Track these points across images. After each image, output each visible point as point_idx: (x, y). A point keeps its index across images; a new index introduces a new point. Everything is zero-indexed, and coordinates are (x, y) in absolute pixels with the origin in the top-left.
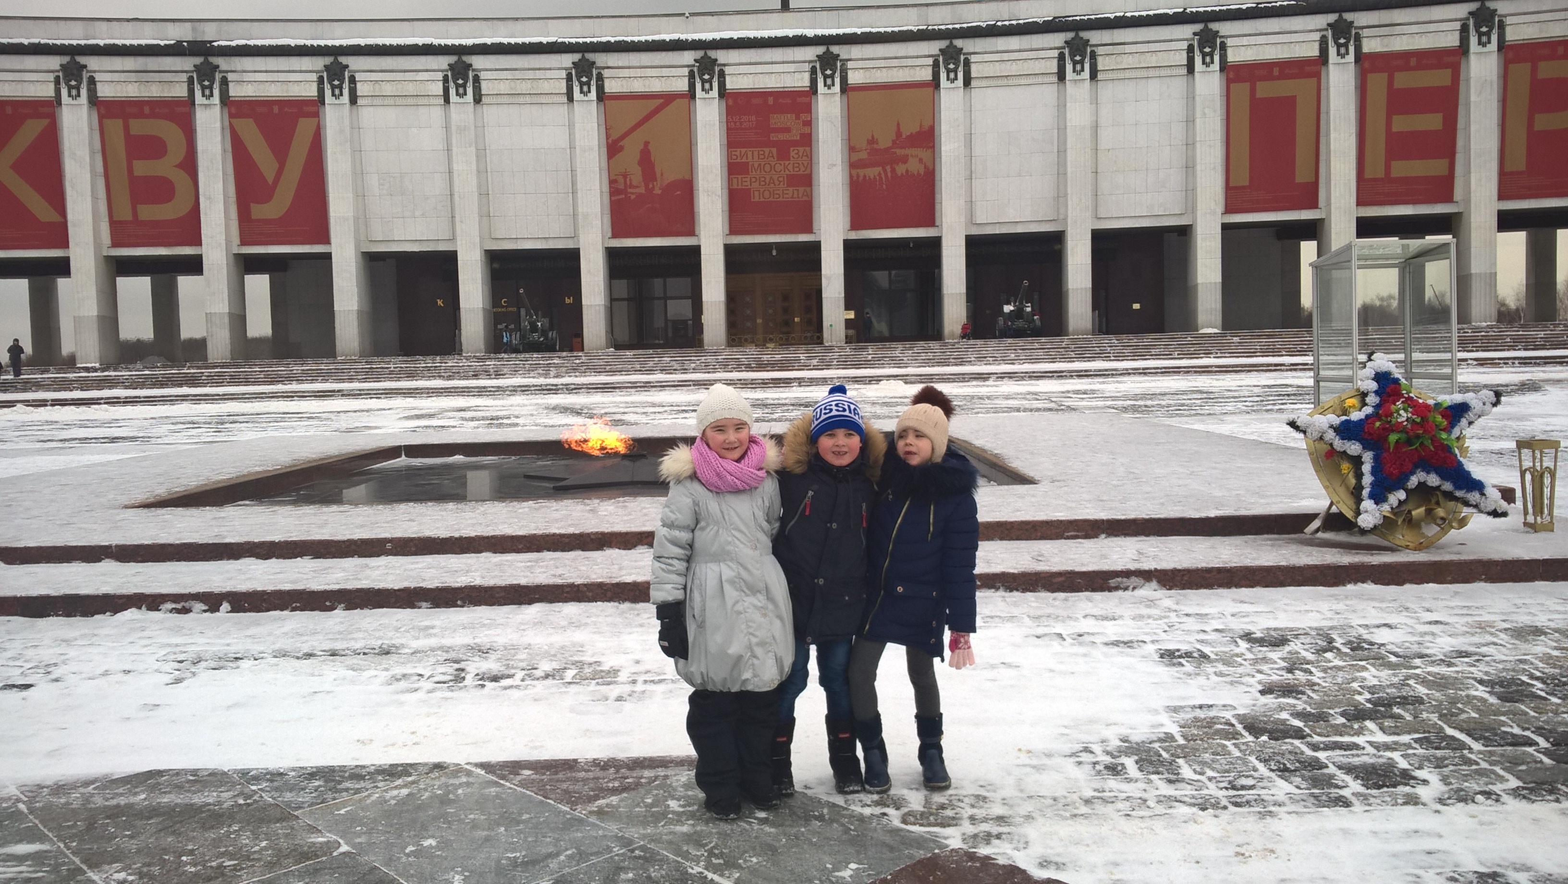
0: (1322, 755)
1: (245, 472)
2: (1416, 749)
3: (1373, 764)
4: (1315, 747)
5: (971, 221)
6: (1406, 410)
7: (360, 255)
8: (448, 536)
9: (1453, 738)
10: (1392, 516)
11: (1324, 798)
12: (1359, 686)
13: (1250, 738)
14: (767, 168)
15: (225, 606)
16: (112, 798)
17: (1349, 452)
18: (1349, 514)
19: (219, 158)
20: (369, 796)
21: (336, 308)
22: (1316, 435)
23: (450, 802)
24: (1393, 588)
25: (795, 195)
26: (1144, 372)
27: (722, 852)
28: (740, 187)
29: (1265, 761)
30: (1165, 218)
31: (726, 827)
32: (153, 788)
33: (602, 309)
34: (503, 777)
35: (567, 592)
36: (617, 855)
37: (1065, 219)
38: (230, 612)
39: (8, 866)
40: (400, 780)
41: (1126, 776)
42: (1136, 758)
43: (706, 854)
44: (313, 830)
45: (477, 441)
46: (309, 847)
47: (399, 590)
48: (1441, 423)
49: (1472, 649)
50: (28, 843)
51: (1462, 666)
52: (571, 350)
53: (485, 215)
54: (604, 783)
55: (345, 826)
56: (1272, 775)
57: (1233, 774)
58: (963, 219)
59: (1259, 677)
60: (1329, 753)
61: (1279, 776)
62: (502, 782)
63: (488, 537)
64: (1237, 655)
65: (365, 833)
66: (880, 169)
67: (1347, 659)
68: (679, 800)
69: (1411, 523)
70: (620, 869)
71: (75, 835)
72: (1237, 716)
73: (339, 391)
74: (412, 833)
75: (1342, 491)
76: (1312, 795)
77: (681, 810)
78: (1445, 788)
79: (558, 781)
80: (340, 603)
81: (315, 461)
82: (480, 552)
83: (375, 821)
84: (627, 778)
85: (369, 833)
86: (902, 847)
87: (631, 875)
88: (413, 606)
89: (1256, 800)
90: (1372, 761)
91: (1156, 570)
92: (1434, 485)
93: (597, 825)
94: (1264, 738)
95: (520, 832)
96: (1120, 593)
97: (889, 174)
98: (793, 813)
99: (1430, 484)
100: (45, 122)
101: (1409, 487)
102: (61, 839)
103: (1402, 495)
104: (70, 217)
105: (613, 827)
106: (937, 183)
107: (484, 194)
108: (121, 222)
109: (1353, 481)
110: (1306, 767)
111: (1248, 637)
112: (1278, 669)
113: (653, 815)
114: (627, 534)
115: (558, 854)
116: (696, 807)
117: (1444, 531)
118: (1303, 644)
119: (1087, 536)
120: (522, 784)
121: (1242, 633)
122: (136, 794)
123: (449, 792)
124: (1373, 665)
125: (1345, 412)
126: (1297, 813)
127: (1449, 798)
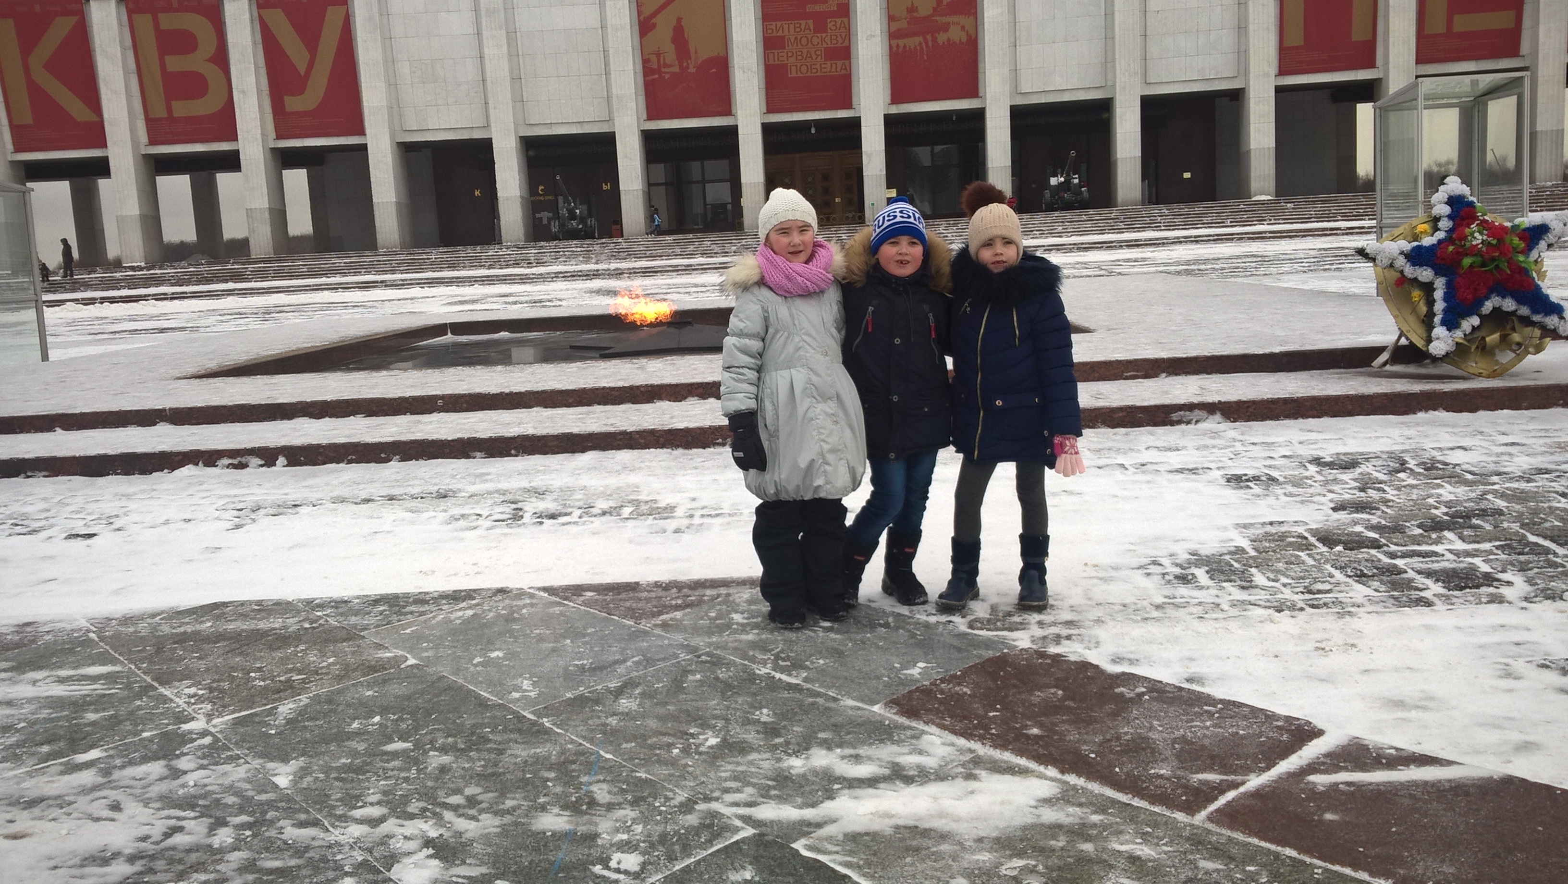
0: (1400, 563)
1: (294, 348)
2: (1497, 554)
3: (1454, 569)
4: (1393, 555)
5: (1016, 90)
6: (1481, 233)
7: (395, 146)
8: (498, 391)
9: (1536, 544)
10: (1465, 343)
11: (1404, 599)
12: (1436, 501)
13: (1325, 549)
14: (804, 41)
15: (281, 460)
16: (179, 627)
17: (1420, 278)
18: (1420, 343)
19: (250, 50)
20: (434, 617)
21: (375, 200)
22: (1386, 262)
23: (515, 620)
24: (1466, 416)
25: (833, 70)
26: (1196, 240)
27: (788, 656)
28: (777, 62)
29: (1341, 568)
30: (1217, 82)
31: (792, 635)
32: (218, 618)
33: (640, 194)
34: (566, 599)
35: (620, 440)
36: (684, 660)
37: (1114, 86)
38: (287, 466)
39: (83, 685)
40: (464, 603)
41: (1197, 584)
42: (1207, 568)
43: (772, 658)
44: (380, 647)
45: (521, 317)
46: (377, 662)
47: (453, 441)
48: (1518, 245)
49: (1553, 467)
50: (100, 665)
51: (1541, 481)
52: (611, 237)
53: (519, 100)
54: (667, 601)
55: (413, 643)
56: (1348, 580)
57: (1308, 581)
58: (1007, 88)
59: (1331, 496)
60: (1408, 560)
61: (1357, 581)
62: (565, 602)
63: (538, 392)
64: (1307, 478)
65: (432, 648)
66: (921, 39)
67: (1422, 478)
68: (742, 613)
69: (1485, 350)
70: (686, 672)
71: (146, 658)
72: (1310, 531)
73: (382, 282)
74: (479, 647)
75: (1412, 319)
76: (1393, 597)
77: (745, 621)
78: (1529, 588)
79: (621, 600)
80: (395, 455)
81: (363, 337)
82: (531, 407)
83: (441, 638)
84: (690, 596)
85: (436, 647)
86: (971, 648)
87: (698, 677)
88: (468, 457)
89: (1333, 602)
90: (1452, 566)
91: (1220, 402)
92: (1509, 310)
93: (663, 636)
94: (1339, 548)
95: (586, 643)
96: (1183, 426)
97: (930, 44)
98: (857, 622)
99: (1505, 309)
100: (74, 19)
101: (1484, 313)
102: (131, 661)
103: (1475, 321)
104: (106, 115)
105: (679, 637)
106: (980, 51)
107: (516, 79)
108: (156, 120)
109: (1423, 309)
110: (1384, 573)
111: (1317, 461)
112: (1350, 489)
113: (717, 626)
114: (677, 385)
115: (624, 661)
116: (760, 619)
117: (1520, 358)
118: (1374, 466)
119: (1146, 376)
120: (584, 604)
121: (1311, 458)
122: (202, 622)
123: (514, 612)
124: (1449, 483)
125: (1416, 238)
126: (1377, 613)
127: (1536, 596)
